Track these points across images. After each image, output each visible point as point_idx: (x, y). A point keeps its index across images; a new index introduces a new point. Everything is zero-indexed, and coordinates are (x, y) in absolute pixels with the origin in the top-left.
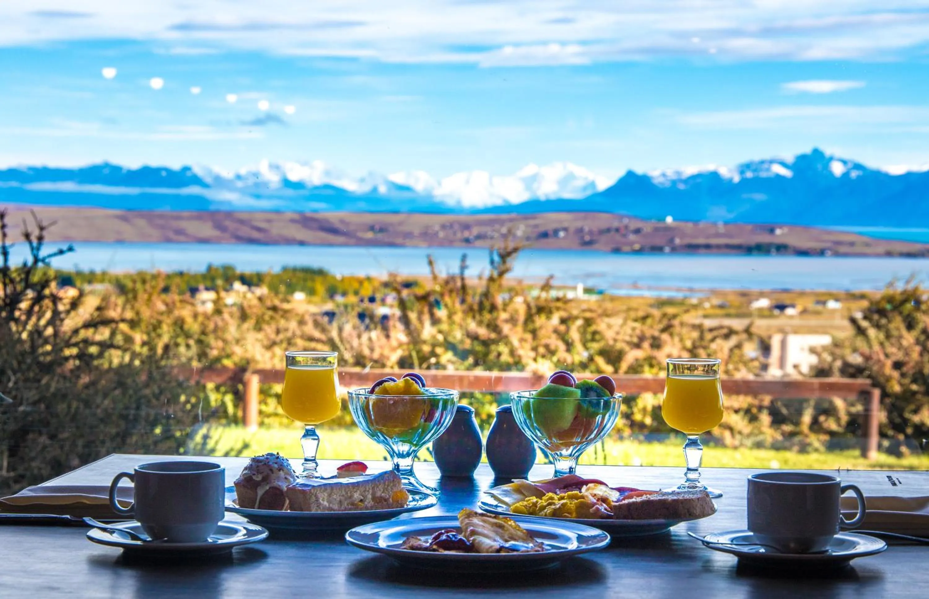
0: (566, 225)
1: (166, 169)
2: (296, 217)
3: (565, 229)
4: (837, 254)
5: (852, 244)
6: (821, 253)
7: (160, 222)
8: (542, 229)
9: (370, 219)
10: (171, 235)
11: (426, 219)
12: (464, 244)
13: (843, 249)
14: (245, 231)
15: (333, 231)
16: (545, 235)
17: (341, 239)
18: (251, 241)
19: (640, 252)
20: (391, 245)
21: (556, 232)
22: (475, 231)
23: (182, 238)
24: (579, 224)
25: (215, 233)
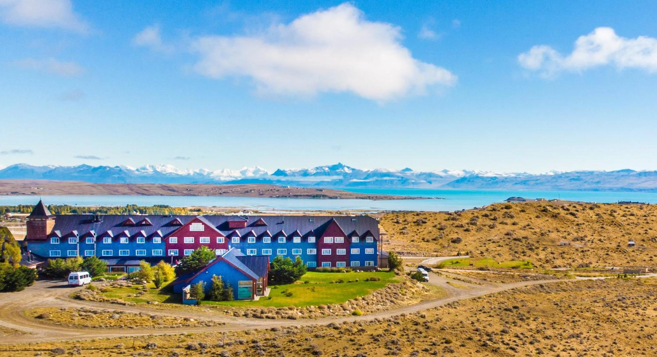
0: (254, 188)
1: (109, 167)
2: (159, 186)
3: (254, 190)
4: (341, 198)
5: (350, 195)
6: (336, 198)
7: (108, 188)
8: (246, 190)
9: (186, 186)
10: (112, 192)
11: (206, 186)
12: (219, 195)
13: (343, 196)
14: (140, 191)
15: (173, 191)
16: (247, 192)
17: (176, 193)
18: (143, 194)
19: (278, 197)
20: (194, 195)
21: (251, 190)
22: (223, 190)
23: (116, 193)
24: (259, 188)
25: (130, 191)
